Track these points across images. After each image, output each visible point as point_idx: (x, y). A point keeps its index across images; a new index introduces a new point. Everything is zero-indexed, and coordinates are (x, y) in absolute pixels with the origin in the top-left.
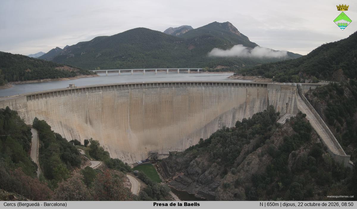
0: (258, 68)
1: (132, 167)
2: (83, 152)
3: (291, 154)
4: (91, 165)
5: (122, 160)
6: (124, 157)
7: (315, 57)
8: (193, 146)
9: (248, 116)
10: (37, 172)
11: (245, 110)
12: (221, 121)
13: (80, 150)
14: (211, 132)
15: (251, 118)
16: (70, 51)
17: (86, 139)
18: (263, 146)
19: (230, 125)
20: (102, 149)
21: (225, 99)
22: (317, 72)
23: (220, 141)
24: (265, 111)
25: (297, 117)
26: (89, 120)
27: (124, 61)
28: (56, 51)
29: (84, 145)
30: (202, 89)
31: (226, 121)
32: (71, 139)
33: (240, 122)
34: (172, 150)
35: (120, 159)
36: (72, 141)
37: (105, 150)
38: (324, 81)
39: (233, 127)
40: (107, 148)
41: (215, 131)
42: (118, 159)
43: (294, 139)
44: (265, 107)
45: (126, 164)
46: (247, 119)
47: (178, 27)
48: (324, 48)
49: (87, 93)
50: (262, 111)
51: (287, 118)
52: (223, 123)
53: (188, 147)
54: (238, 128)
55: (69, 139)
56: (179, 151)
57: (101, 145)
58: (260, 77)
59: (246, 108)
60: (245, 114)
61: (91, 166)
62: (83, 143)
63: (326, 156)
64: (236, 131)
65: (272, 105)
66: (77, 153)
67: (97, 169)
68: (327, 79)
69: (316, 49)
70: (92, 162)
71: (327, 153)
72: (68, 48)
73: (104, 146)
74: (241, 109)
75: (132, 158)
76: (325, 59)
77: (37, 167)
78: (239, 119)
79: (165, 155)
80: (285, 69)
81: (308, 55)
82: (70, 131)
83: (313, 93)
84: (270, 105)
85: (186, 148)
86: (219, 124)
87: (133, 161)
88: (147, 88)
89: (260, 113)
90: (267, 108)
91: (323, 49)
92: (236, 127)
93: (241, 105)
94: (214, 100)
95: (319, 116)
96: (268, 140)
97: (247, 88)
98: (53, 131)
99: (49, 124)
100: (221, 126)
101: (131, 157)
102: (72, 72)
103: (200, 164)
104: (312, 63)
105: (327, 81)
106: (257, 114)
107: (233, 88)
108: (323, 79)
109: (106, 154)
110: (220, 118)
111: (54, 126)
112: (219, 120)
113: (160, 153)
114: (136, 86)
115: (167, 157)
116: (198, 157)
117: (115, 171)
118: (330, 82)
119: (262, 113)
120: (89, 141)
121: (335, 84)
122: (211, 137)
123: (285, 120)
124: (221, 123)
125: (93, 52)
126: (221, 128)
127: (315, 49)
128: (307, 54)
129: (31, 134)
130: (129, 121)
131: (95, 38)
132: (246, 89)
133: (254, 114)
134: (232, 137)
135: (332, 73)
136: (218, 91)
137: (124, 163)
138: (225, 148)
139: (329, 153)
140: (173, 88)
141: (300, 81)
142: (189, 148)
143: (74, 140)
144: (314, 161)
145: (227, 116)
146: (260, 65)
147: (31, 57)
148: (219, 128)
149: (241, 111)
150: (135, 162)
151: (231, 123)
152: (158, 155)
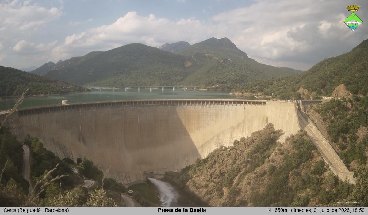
0: (257, 86)
1: (127, 187)
2: (76, 171)
3: (291, 172)
4: (84, 184)
5: (116, 180)
6: (118, 177)
7: (316, 73)
8: (189, 165)
9: (247, 134)
10: (28, 190)
11: (243, 129)
12: (218, 140)
13: (72, 168)
14: (208, 152)
15: (250, 136)
16: (64, 67)
17: (79, 158)
18: (262, 165)
19: (228, 143)
20: (95, 168)
21: (222, 118)
22: (318, 88)
23: (217, 161)
24: (264, 129)
25: (297, 135)
26: (82, 138)
27: (118, 78)
28: (49, 65)
29: (76, 163)
30: (199, 107)
31: (223, 140)
32: (64, 158)
33: (238, 141)
34: (168, 170)
35: (114, 179)
36: (65, 159)
37: (98, 170)
38: (326, 97)
39: (231, 146)
40: (100, 167)
41: (212, 150)
42: (112, 178)
43: (294, 158)
44: (264, 125)
45: (121, 184)
46: (246, 138)
47: (174, 43)
48: (326, 63)
49: (81, 110)
50: (261, 129)
51: (287, 136)
52: (220, 142)
53: (184, 167)
54: (236, 147)
55: (61, 157)
56: (175, 171)
57: (95, 164)
58: (259, 94)
59: (244, 126)
60: (243, 133)
61: (84, 186)
62: (75, 161)
63: (328, 173)
64: (234, 150)
65: (271, 123)
66: (70, 172)
67: (90, 189)
68: (328, 95)
69: (318, 64)
70: (85, 181)
71: (330, 171)
72: (61, 63)
73: (97, 165)
74: (239, 127)
75: (126, 178)
76: (326, 75)
77: (29, 185)
78: (237, 138)
79: (160, 175)
80: (285, 86)
81: (310, 70)
82: (62, 148)
83: (314, 110)
84: (269, 123)
85: (183, 168)
86: (216, 143)
87: (127, 181)
88: (142, 106)
89: (259, 131)
90: (266, 127)
91: (324, 64)
92: (234, 147)
93: (239, 123)
94: (211, 118)
95: (320, 133)
96: (267, 158)
97: (246, 106)
98: (46, 148)
99: (41, 141)
100: (219, 145)
101: (125, 176)
102: (64, 88)
103: (197, 185)
104: (313, 79)
105: (328, 98)
106: (256, 132)
107: (231, 106)
108: (324, 96)
109: (100, 173)
110: (218, 137)
111: (47, 143)
112: (216, 140)
113: (155, 173)
114: (130, 104)
115: (163, 177)
116: (194, 177)
117: (109, 191)
118: (332, 98)
119: (261, 131)
120: (82, 159)
121: (338, 100)
122: (208, 157)
123: (285, 138)
124: (218, 142)
125: (87, 68)
126: (218, 148)
127: (316, 65)
128: (307, 70)
129: (23, 151)
130: (123, 139)
131: (89, 53)
132: (244, 107)
133: (253, 133)
134: (229, 157)
135: (334, 89)
136: (215, 109)
137: (119, 183)
138: (223, 168)
139: (331, 171)
140: (169, 106)
141: (300, 97)
142: (186, 168)
143: (67, 158)
144: (316, 180)
145: (224, 135)
146: (259, 82)
147: (23, 71)
148: (217, 148)
149: (239, 129)
150: (129, 182)
151: (228, 142)
152: (153, 175)
